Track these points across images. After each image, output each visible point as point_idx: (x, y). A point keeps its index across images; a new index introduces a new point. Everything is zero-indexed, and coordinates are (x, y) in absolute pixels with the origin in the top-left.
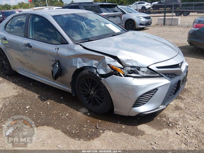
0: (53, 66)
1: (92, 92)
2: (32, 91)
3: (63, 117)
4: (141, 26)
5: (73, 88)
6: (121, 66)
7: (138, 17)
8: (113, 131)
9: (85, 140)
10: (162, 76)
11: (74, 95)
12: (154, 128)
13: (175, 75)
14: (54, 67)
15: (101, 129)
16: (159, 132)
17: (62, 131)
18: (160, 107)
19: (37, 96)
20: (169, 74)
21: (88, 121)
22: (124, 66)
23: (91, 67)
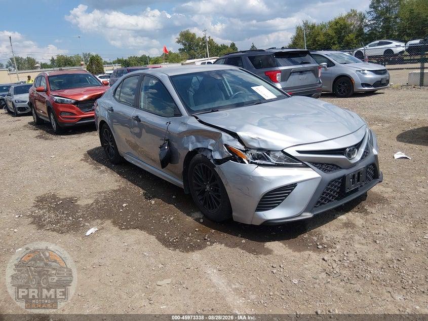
0: (160, 148)
1: (208, 187)
2: (138, 185)
3: (165, 221)
4: (366, 88)
5: (185, 180)
6: (242, 147)
7: (360, 71)
8: (226, 245)
9: (180, 251)
10: (307, 166)
11: (187, 193)
12: (290, 248)
13: (337, 167)
14: (162, 149)
15: (210, 241)
16: (297, 254)
17: (157, 238)
18: (304, 214)
19: (142, 192)
20: (322, 164)
21: (197, 229)
22: (248, 148)
23: (206, 149)
